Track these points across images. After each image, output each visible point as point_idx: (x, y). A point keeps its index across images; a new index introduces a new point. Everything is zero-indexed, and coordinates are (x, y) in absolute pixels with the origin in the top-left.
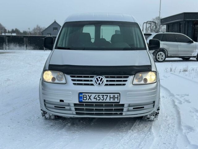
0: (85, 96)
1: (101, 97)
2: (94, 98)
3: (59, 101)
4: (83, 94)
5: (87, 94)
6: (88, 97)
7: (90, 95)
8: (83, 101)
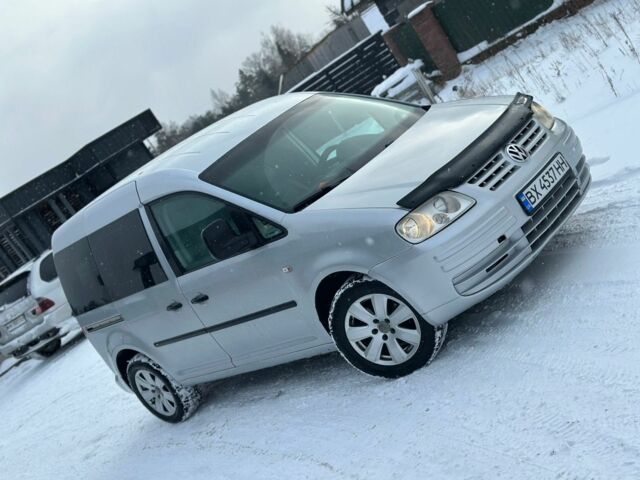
0: (529, 195)
1: (547, 177)
2: (542, 188)
3: (497, 244)
4: (524, 193)
5: (528, 189)
6: (534, 194)
7: (532, 186)
8: (534, 206)
